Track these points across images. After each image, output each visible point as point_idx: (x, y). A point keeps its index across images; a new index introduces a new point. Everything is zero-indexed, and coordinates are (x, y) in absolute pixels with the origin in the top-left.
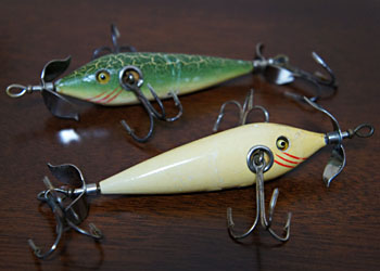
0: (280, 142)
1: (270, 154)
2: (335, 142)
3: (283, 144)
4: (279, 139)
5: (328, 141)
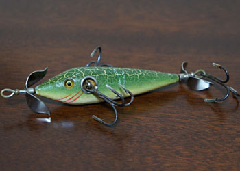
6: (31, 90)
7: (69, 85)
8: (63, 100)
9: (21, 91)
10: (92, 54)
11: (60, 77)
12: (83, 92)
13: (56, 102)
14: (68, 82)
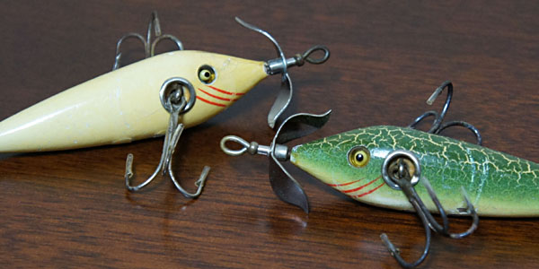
0: (203, 73)
1: (189, 87)
2: (279, 71)
3: (207, 75)
4: (201, 70)
5: (269, 70)
6: (282, 151)
7: (360, 159)
8: (342, 188)
9: (261, 148)
10: (431, 100)
11: (347, 138)
12: (385, 182)
13: (329, 188)
14: (361, 153)
